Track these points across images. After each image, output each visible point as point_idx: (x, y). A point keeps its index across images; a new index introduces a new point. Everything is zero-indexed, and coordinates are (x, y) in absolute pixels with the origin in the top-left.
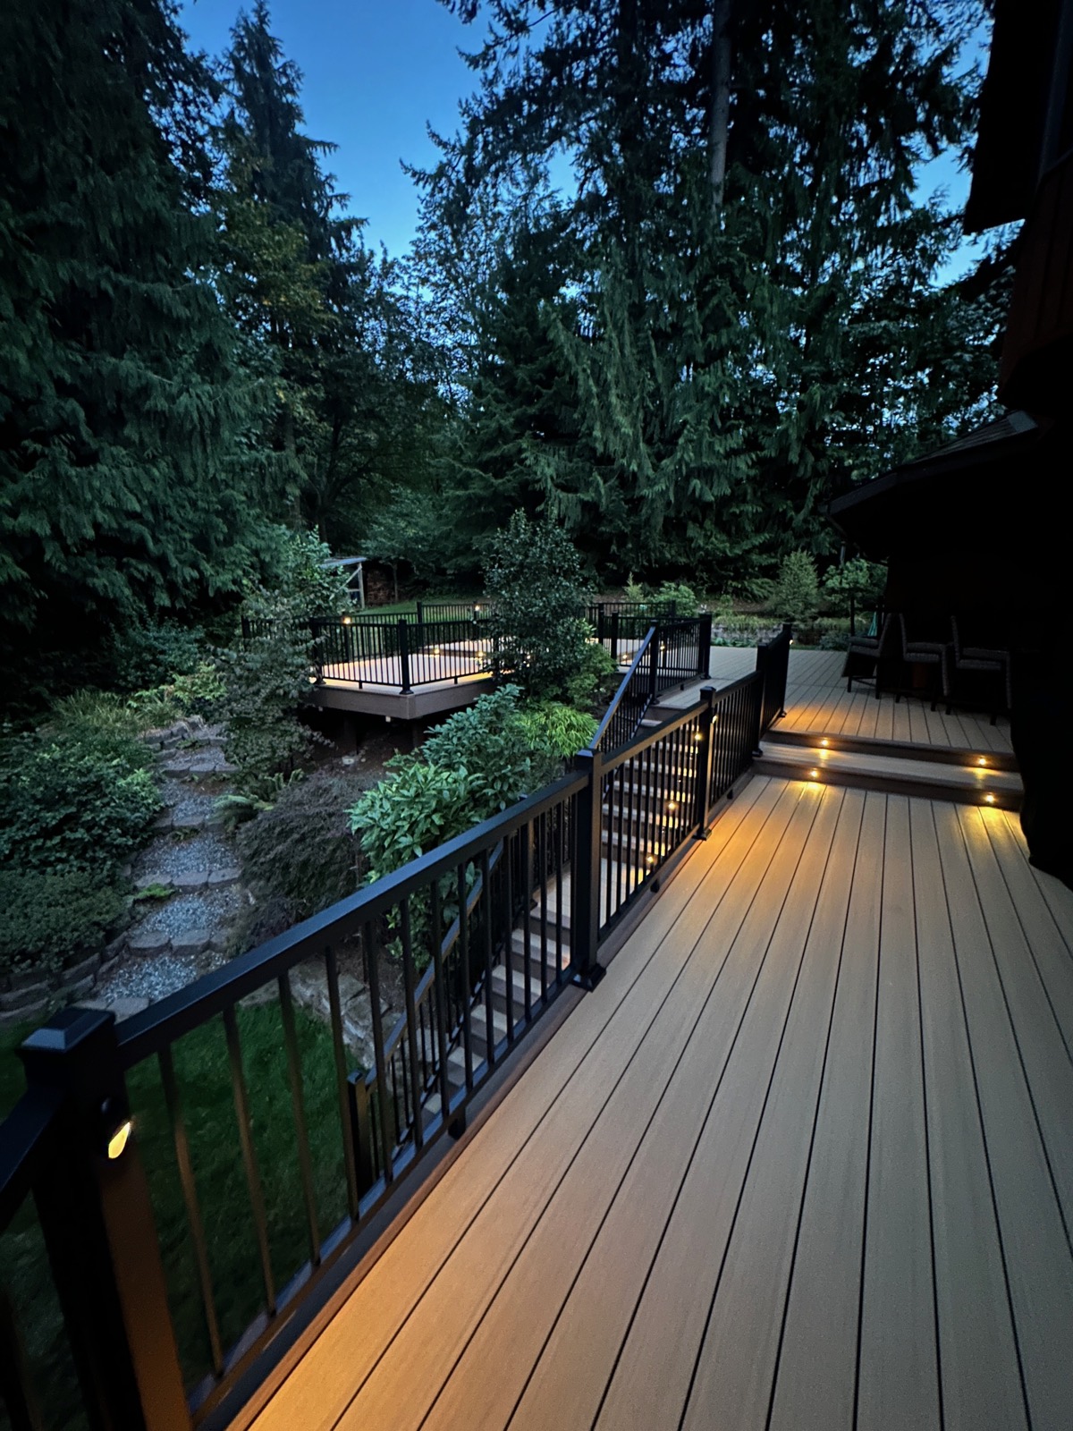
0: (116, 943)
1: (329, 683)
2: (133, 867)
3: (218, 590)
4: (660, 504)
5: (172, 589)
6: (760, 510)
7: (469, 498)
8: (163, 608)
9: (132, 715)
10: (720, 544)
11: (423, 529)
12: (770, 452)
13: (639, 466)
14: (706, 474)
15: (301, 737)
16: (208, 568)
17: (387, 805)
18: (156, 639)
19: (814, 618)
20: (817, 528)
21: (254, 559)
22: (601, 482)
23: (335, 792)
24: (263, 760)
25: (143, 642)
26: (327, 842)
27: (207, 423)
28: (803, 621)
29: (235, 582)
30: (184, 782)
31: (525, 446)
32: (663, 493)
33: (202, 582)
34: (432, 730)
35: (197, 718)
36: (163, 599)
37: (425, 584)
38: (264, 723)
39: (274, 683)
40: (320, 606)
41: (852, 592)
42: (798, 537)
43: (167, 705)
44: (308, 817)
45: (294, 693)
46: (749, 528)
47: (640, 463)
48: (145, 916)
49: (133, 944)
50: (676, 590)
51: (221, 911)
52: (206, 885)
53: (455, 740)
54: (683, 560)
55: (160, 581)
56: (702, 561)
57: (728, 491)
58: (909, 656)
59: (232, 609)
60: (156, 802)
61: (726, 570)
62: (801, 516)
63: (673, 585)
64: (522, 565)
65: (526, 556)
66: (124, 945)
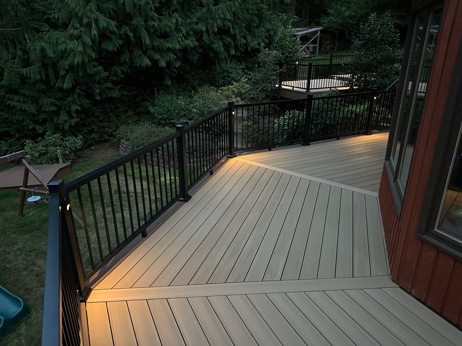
1: (283, 87)
3: (252, 48)
5: (236, 47)
8: (232, 55)
9: (220, 95)
18: (229, 67)
25: (225, 68)
29: (258, 44)
33: (247, 45)
35: (239, 98)
36: (233, 52)
38: (258, 99)
39: (264, 85)
40: (287, 55)
43: (230, 93)
45: (269, 89)
55: (233, 44)
59: (256, 56)
64: (368, 39)
65: (371, 36)
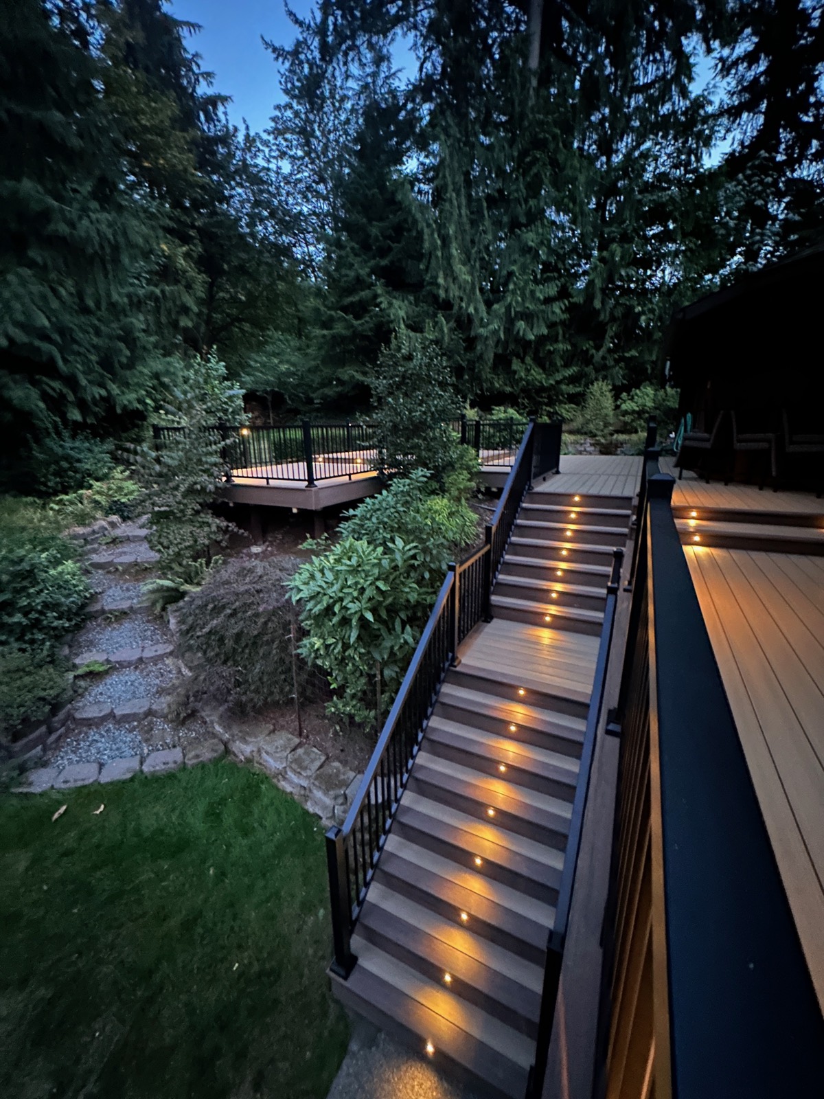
0: (61, 715)
1: (237, 481)
2: (70, 647)
3: (124, 408)
4: (491, 342)
5: (82, 405)
6: (569, 348)
7: (334, 337)
8: (75, 422)
9: (55, 516)
10: (537, 376)
11: (294, 365)
12: (579, 299)
13: (476, 309)
14: (528, 317)
15: (218, 527)
16: (115, 389)
17: (330, 576)
18: (72, 449)
19: (612, 435)
20: (612, 363)
21: (155, 382)
22: (444, 322)
23: (259, 571)
24: (187, 548)
25: (59, 451)
26: (257, 615)
27: (108, 250)
28: (604, 436)
29: (140, 401)
30: (109, 572)
31: (379, 291)
32: (495, 332)
33: (108, 401)
34: (346, 514)
35: (115, 518)
36: (75, 415)
37: (296, 412)
38: (184, 515)
39: (191, 479)
41: (639, 414)
42: (597, 370)
43: (87, 507)
44: (237, 594)
45: (210, 489)
46: (559, 363)
47: (475, 308)
48: (86, 689)
49: (78, 715)
50: (505, 412)
51: (157, 681)
52: (141, 660)
53: (374, 520)
54: (508, 389)
55: (71, 397)
56: (523, 390)
57: (545, 331)
58: (738, 446)
59: (138, 426)
60: (86, 590)
61: (542, 397)
62: (601, 353)
63: (502, 408)
64: (404, 376)
66: (70, 716)
